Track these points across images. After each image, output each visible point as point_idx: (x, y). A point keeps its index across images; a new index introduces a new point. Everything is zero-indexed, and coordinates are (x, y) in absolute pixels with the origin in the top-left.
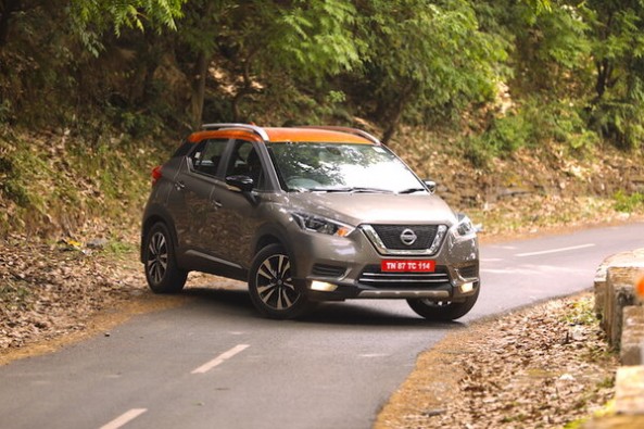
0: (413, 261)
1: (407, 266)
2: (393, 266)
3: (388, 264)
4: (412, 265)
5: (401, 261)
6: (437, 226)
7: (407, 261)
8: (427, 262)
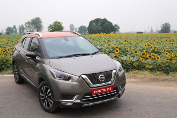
0: (104, 88)
1: (102, 90)
2: (97, 92)
3: (94, 91)
4: (104, 90)
5: (100, 89)
6: (112, 71)
7: (102, 89)
8: (109, 87)
